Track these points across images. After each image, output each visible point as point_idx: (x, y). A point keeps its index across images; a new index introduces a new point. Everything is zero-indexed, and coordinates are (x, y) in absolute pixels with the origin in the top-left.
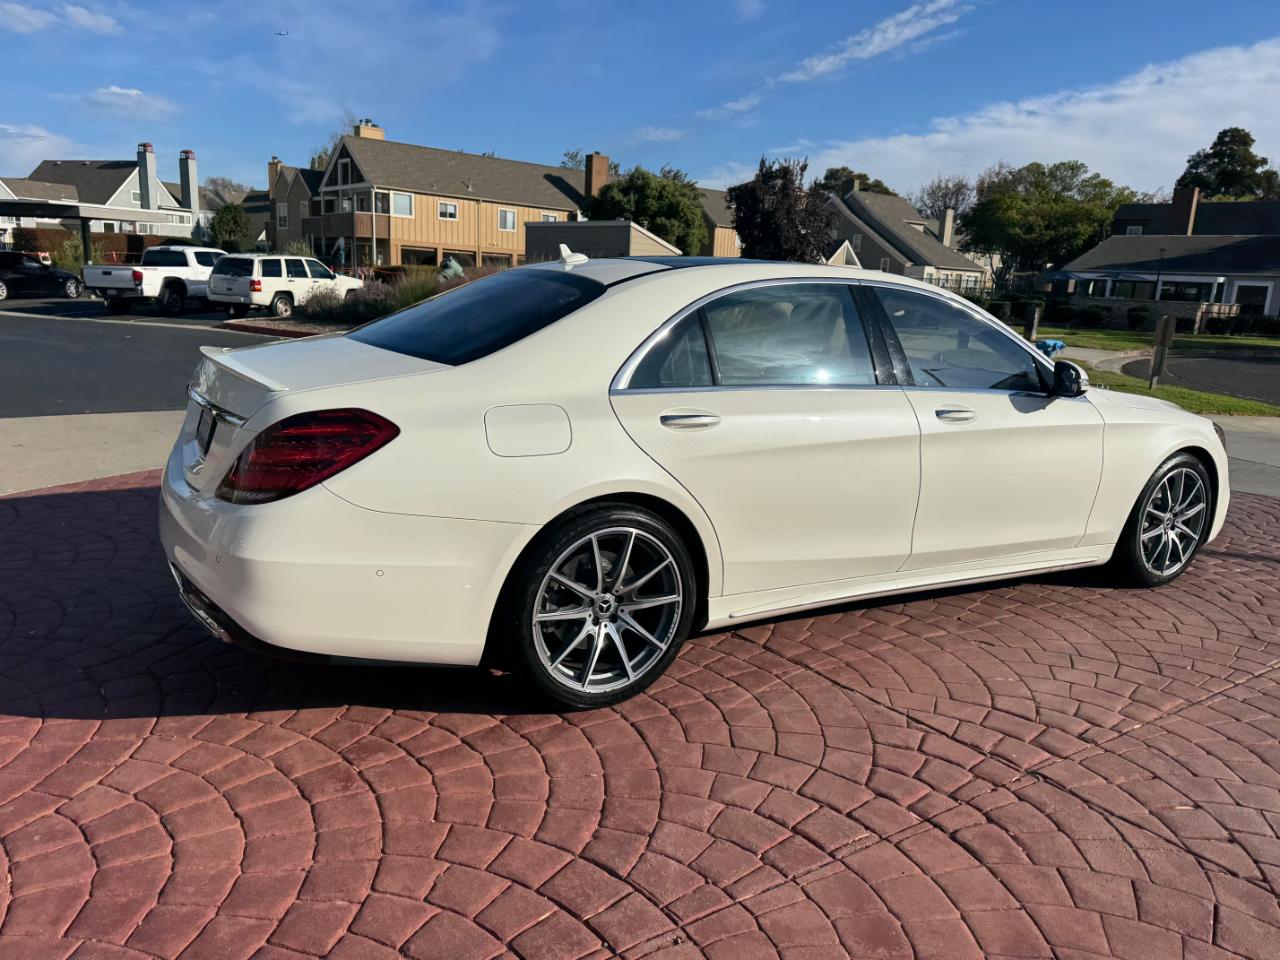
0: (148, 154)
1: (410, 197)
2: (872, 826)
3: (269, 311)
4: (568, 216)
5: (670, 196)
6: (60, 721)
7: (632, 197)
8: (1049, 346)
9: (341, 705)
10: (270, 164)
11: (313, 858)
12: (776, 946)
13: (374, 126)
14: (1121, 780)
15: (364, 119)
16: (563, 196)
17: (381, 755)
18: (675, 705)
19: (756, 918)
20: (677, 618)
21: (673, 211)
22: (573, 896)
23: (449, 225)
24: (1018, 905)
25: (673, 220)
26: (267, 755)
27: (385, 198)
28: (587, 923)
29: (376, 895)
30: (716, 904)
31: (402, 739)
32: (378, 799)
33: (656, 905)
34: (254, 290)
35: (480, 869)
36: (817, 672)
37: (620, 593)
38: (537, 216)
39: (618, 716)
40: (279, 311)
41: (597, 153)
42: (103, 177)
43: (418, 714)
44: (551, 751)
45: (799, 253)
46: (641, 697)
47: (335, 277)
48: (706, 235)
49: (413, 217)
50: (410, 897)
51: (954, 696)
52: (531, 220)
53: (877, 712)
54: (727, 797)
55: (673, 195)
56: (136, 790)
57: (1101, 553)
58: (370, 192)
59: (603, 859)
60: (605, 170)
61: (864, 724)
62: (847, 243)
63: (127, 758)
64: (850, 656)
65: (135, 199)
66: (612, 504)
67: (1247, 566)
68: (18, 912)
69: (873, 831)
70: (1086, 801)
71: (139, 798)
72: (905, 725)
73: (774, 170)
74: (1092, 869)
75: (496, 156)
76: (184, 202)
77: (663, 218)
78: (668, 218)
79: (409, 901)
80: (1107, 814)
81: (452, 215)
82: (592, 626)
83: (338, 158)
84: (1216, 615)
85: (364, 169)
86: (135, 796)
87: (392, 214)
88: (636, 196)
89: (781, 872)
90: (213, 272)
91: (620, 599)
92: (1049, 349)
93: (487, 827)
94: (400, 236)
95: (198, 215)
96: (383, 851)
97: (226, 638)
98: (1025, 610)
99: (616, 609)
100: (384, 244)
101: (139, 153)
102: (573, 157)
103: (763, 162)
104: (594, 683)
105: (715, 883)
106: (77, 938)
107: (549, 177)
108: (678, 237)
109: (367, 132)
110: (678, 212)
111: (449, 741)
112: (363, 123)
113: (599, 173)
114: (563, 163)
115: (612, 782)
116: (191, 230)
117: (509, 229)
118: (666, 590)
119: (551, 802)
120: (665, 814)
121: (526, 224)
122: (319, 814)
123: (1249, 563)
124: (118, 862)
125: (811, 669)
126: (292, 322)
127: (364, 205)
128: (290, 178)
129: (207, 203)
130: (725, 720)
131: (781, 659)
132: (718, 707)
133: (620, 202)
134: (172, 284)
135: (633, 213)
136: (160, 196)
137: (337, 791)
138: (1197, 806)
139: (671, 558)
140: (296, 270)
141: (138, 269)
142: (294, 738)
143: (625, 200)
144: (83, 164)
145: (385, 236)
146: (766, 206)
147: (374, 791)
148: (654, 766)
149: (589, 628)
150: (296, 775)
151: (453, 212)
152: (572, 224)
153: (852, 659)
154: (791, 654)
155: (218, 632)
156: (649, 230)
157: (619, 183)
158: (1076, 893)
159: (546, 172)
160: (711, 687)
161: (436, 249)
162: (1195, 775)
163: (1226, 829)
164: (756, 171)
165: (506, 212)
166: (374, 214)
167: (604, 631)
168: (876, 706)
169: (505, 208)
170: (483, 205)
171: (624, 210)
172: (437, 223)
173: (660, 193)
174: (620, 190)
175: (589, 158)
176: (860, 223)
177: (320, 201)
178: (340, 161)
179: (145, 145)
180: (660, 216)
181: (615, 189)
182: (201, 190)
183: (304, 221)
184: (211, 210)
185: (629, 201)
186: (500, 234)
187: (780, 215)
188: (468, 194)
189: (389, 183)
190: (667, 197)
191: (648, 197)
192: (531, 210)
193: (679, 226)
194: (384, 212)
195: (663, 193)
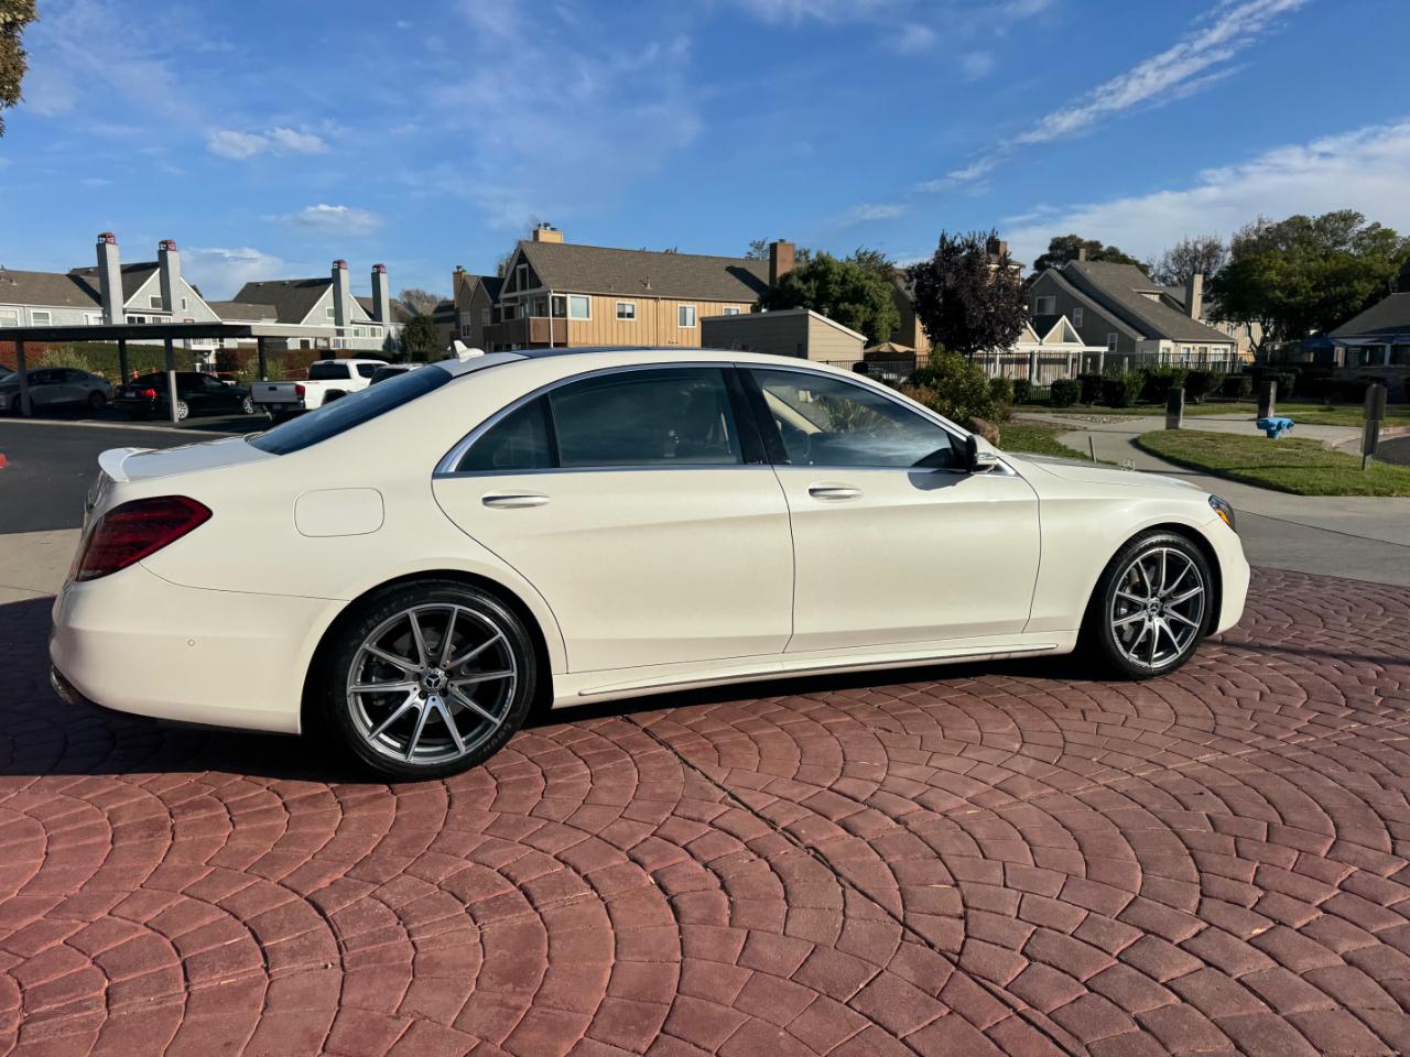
0: (342, 271)
1: (588, 299)
2: (598, 886)
4: (751, 308)
5: (854, 280)
7: (813, 284)
8: (1272, 425)
9: (203, 770)
10: (454, 273)
11: (81, 888)
12: (414, 976)
13: (552, 229)
14: (897, 858)
15: (542, 223)
16: (745, 287)
17: (203, 811)
18: (507, 779)
19: (416, 954)
20: (511, 693)
21: (858, 295)
22: (271, 926)
23: (627, 326)
24: (679, 959)
25: (857, 305)
26: (109, 808)
27: (563, 301)
28: (263, 949)
29: (108, 917)
30: (391, 941)
31: (232, 800)
32: (172, 846)
33: (337, 938)
35: (211, 903)
36: (675, 752)
37: (447, 668)
38: (716, 310)
41: (782, 241)
42: (293, 298)
43: (262, 780)
44: (355, 815)
45: (989, 332)
46: (476, 771)
48: (898, 318)
49: (591, 319)
50: (133, 921)
51: (799, 777)
52: (707, 315)
53: (702, 788)
54: (483, 857)
55: (858, 279)
57: (1061, 641)
58: (547, 297)
59: (323, 901)
60: (790, 258)
61: (678, 798)
62: (1064, 318)
64: (726, 739)
65: (329, 315)
69: (597, 891)
70: (838, 875)
72: (719, 800)
73: (956, 245)
74: (784, 933)
75: (679, 252)
76: (375, 315)
77: (846, 304)
78: (852, 302)
79: (133, 924)
80: (849, 887)
81: (630, 315)
82: (418, 700)
83: (517, 264)
84: (1190, 710)
85: (540, 273)
87: (570, 317)
88: (817, 283)
89: (474, 919)
91: (450, 674)
92: (1273, 429)
93: (245, 871)
94: (577, 340)
95: (390, 328)
96: (142, 885)
98: (964, 699)
99: (446, 684)
101: (333, 270)
102: (758, 246)
103: (943, 239)
104: (419, 755)
105: (404, 925)
107: (732, 270)
108: (865, 323)
109: (545, 236)
110: (863, 296)
111: (272, 802)
112: (542, 227)
113: (784, 261)
114: (749, 253)
115: (388, 841)
116: (382, 343)
117: (689, 325)
118: (501, 665)
120: (412, 869)
121: (703, 320)
122: (114, 855)
125: (672, 749)
127: (542, 312)
128: (472, 285)
129: (398, 315)
130: (543, 793)
131: (650, 740)
132: (546, 782)
133: (800, 290)
134: (333, 397)
135: (813, 301)
136: (352, 310)
137: (141, 837)
138: (956, 885)
139: (500, 633)
141: (300, 383)
142: (142, 796)
143: (805, 287)
144: (282, 284)
145: (561, 340)
146: (948, 284)
147: (173, 839)
148: (439, 829)
149: (413, 700)
151: (631, 312)
152: (756, 315)
153: (725, 742)
154: (666, 735)
155: (62, 694)
156: (829, 316)
157: (799, 270)
158: (749, 952)
159: (729, 264)
160: (556, 764)
162: (985, 857)
163: (965, 906)
164: (937, 246)
165: (685, 308)
166: (552, 318)
167: (430, 704)
168: (706, 783)
169: (684, 304)
170: (662, 302)
171: (804, 298)
172: (615, 324)
173: (844, 277)
174: (800, 278)
175: (773, 247)
176: (1081, 296)
177: (499, 309)
178: (518, 267)
179: (339, 262)
180: (843, 302)
181: (795, 277)
182: (392, 302)
183: (486, 329)
184: (401, 322)
185: (809, 289)
186: (679, 331)
187: (964, 294)
188: (646, 292)
189: (565, 286)
190: (851, 281)
191: (830, 283)
192: (712, 304)
193: (865, 311)
194: (561, 316)
195: (847, 277)
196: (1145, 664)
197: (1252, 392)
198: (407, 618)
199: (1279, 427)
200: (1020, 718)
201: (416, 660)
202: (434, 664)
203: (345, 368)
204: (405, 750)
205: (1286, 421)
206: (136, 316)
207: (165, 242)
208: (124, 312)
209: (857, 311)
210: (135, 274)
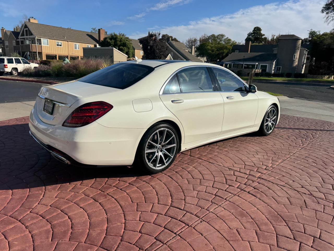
1: (48, 40)
2: (231, 192)
3: (11, 74)
4: (94, 46)
5: (123, 41)
6: (17, 190)
7: (113, 41)
8: (222, 81)
10: (1, 29)
11: (106, 215)
12: (223, 220)
13: (34, 19)
14: (277, 177)
15: (31, 17)
16: (92, 40)
17: (110, 189)
18: (176, 171)
19: (216, 214)
20: (175, 150)
21: (124, 45)
22: (174, 215)
23: (60, 48)
24: (267, 205)
25: (125, 47)
26: (80, 192)
27: (39, 41)
28: (179, 220)
29: (127, 221)
30: (206, 213)
31: (114, 185)
32: (115, 199)
33: (193, 215)
34: (5, 67)
35: (149, 212)
36: (204, 160)
37: (163, 145)
38: (86, 46)
39: (164, 174)
40: (14, 74)
41: (101, 29)
44: (152, 184)
47: (30, 63)
49: (49, 46)
50: (135, 220)
51: (236, 163)
52: (84, 47)
53: (222, 168)
54: (197, 190)
55: (124, 40)
56: (50, 205)
57: (257, 129)
58: (35, 39)
59: (176, 206)
60: (104, 33)
61: (220, 171)
62: (170, 54)
64: (210, 156)
66: (161, 123)
67: (283, 130)
68: (35, 237)
70: (272, 182)
71: (52, 206)
72: (229, 170)
73: (152, 34)
74: (279, 196)
75: (72, 29)
77: (122, 47)
78: (123, 47)
79: (136, 221)
80: (277, 185)
81: (61, 45)
82: (157, 153)
83: (24, 28)
84: (281, 141)
85: (33, 32)
86: (50, 206)
87: (42, 45)
88: (114, 41)
89: (216, 204)
93: (145, 202)
94: (45, 51)
96: (123, 211)
97: (69, 163)
98: (242, 143)
99: (162, 149)
100: (40, 53)
102: (94, 29)
103: (149, 33)
104: (158, 167)
105: (203, 208)
107: (88, 35)
108: (126, 52)
109: (32, 21)
110: (126, 45)
111: (126, 184)
112: (31, 18)
113: (102, 34)
114: (91, 31)
115: (170, 189)
117: (77, 49)
119: (158, 195)
120: (185, 195)
122: (103, 205)
123: (283, 129)
124: (56, 222)
125: (203, 160)
126: (19, 77)
127: (33, 42)
128: (8, 34)
130: (189, 173)
131: (195, 158)
132: (186, 170)
133: (110, 42)
135: (113, 45)
137: (104, 199)
138: (294, 181)
139: (174, 135)
140: (18, 62)
142: (85, 188)
143: (111, 41)
145: (40, 51)
146: (151, 44)
147: (113, 198)
148: (178, 185)
150: (91, 196)
151: (61, 44)
152: (95, 48)
153: (211, 157)
154: (197, 156)
155: (67, 162)
156: (118, 50)
157: (109, 37)
158: (277, 201)
159: (87, 33)
160: (182, 166)
161: (56, 55)
162: (291, 175)
163: (301, 185)
165: (76, 44)
167: (160, 154)
168: (221, 167)
169: (76, 43)
170: (69, 42)
171: (111, 44)
172: (56, 48)
174: (109, 39)
175: (99, 30)
176: (172, 49)
177: (19, 41)
178: (25, 29)
180: (121, 46)
181: (108, 39)
183: (14, 47)
186: (75, 51)
187: (155, 47)
188: (65, 39)
189: (40, 36)
190: (122, 41)
191: (117, 41)
192: (84, 44)
193: (126, 49)
194: (40, 44)
195: (121, 40)
196: (268, 132)
198: (157, 133)
201: (157, 143)
202: (160, 144)
204: (155, 166)
205: (224, 80)
209: (125, 49)
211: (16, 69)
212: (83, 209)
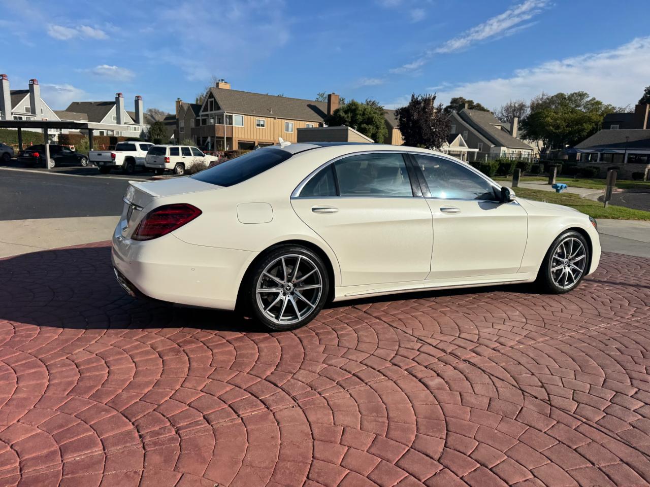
0: (120, 98)
1: (242, 117)
3: (174, 172)
4: (319, 125)
7: (350, 115)
8: (559, 187)
9: (180, 327)
10: (176, 101)
11: (161, 376)
12: (332, 410)
13: (225, 82)
14: (503, 364)
15: (221, 79)
16: (316, 114)
17: (193, 344)
18: (319, 331)
19: (328, 401)
20: (320, 294)
21: (370, 121)
22: (258, 391)
23: (261, 130)
24: (437, 403)
25: (370, 126)
26: (148, 343)
27: (231, 117)
28: (261, 400)
29: (182, 388)
30: (313, 396)
31: (202, 340)
32: (189, 358)
33: (289, 395)
34: (167, 162)
35: (224, 382)
36: (384, 322)
37: (295, 283)
38: (303, 125)
39: (294, 335)
40: (178, 172)
41: (333, 93)
42: (99, 110)
43: (211, 331)
44: (262, 345)
45: (432, 140)
46: (304, 328)
47: (205, 156)
48: (387, 132)
49: (244, 126)
51: (443, 332)
52: (298, 127)
53: (405, 336)
54: (329, 363)
55: (370, 113)
56: (97, 352)
58: (223, 115)
59: (273, 381)
60: (337, 102)
61: (398, 340)
62: (460, 135)
63: (94, 342)
65: (114, 120)
68: (51, 387)
69: (387, 377)
70: (483, 371)
72: (416, 341)
73: (419, 99)
74: (475, 393)
75: (284, 96)
76: (136, 121)
77: (365, 125)
78: (367, 124)
79: (195, 391)
80: (490, 375)
81: (263, 126)
82: (282, 296)
83: (208, 99)
85: (220, 103)
86: (96, 354)
87: (234, 125)
88: (352, 114)
89: (343, 388)
90: (148, 154)
91: (295, 285)
92: (559, 188)
93: (230, 369)
94: (237, 136)
95: (143, 127)
96: (188, 375)
97: (133, 295)
99: (293, 289)
100: (230, 140)
101: (116, 98)
102: (322, 96)
103: (413, 96)
104: (282, 320)
105: (315, 390)
106: (71, 396)
107: (309, 106)
108: (372, 134)
110: (372, 121)
111: (222, 340)
112: (220, 81)
113: (334, 103)
114: (317, 99)
115: (284, 356)
116: (139, 134)
117: (290, 132)
118: (316, 282)
119: (257, 362)
120: (303, 367)
121: (298, 129)
122: (165, 363)
124: (88, 374)
125: (382, 320)
127: (220, 121)
128: (186, 108)
129: (147, 121)
130: (338, 337)
131: (370, 316)
132: (336, 333)
133: (343, 117)
134: (129, 160)
135: (350, 123)
136: (125, 118)
137: (173, 355)
138: (533, 374)
139: (317, 268)
140: (186, 152)
141: (114, 152)
142: (160, 338)
143: (346, 116)
144: (91, 103)
145: (230, 136)
146: (415, 118)
147: (188, 356)
148: (303, 352)
149: (281, 296)
150: (158, 350)
151: (263, 124)
152: (321, 128)
153: (402, 317)
154: (375, 315)
155: (130, 292)
156: (358, 130)
157: (343, 108)
158: (464, 401)
159: (308, 104)
160: (336, 325)
161: (255, 142)
162: (538, 364)
163: (541, 383)
164: (410, 100)
165: (288, 123)
166: (225, 125)
167: (287, 298)
168: (406, 334)
169: (288, 121)
170: (278, 120)
171: (345, 121)
172: (255, 129)
173: (364, 112)
174: (343, 112)
175: (329, 96)
176: (467, 125)
177: (199, 119)
179: (119, 94)
180: (363, 124)
181: (341, 111)
182: (144, 115)
183: (192, 129)
184: (149, 124)
185: (348, 117)
186: (285, 134)
187: (422, 122)
188: (270, 115)
189: (232, 110)
190: (367, 114)
191: (357, 114)
192: (301, 122)
193: (373, 129)
194: (230, 124)
195: (365, 112)
196: (562, 287)
197: (544, 172)
198: (281, 260)
199: (561, 188)
200: (519, 309)
201: (282, 279)
202: (289, 281)
203: (134, 145)
204: (277, 318)
205: (564, 185)
206: (18, 116)
207: (33, 80)
208: (12, 114)
209: (369, 128)
210: (17, 95)
211: (182, 165)
212: (135, 364)
